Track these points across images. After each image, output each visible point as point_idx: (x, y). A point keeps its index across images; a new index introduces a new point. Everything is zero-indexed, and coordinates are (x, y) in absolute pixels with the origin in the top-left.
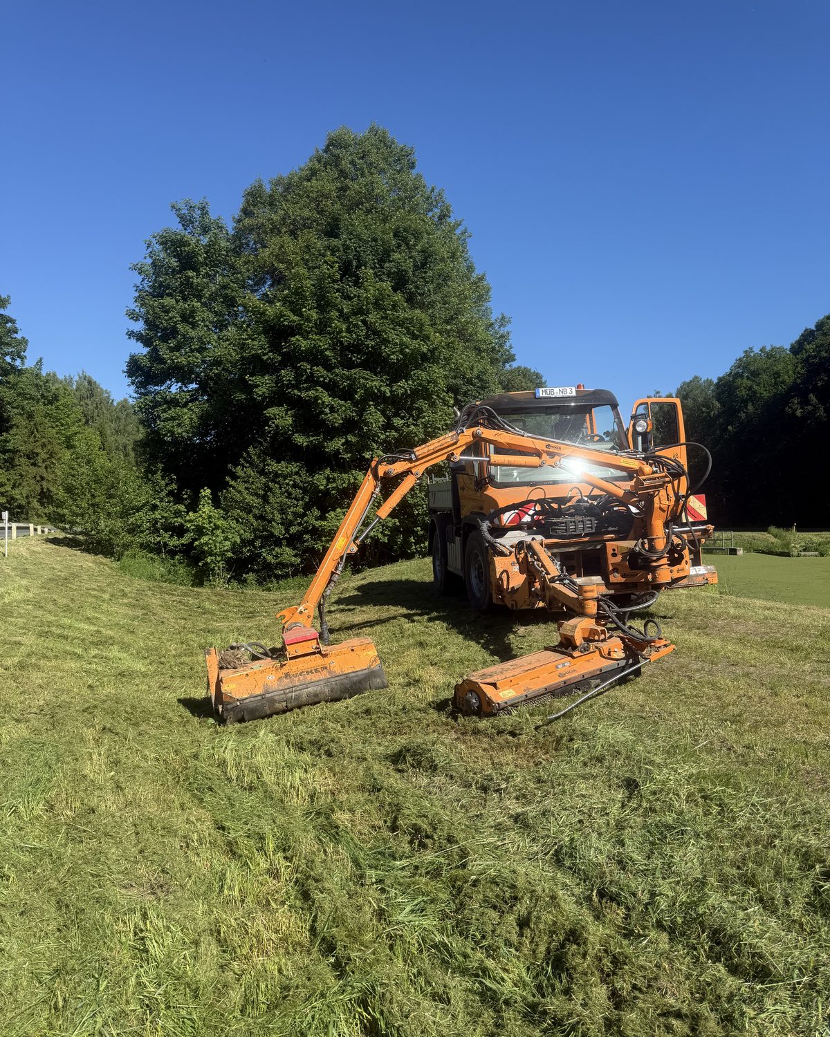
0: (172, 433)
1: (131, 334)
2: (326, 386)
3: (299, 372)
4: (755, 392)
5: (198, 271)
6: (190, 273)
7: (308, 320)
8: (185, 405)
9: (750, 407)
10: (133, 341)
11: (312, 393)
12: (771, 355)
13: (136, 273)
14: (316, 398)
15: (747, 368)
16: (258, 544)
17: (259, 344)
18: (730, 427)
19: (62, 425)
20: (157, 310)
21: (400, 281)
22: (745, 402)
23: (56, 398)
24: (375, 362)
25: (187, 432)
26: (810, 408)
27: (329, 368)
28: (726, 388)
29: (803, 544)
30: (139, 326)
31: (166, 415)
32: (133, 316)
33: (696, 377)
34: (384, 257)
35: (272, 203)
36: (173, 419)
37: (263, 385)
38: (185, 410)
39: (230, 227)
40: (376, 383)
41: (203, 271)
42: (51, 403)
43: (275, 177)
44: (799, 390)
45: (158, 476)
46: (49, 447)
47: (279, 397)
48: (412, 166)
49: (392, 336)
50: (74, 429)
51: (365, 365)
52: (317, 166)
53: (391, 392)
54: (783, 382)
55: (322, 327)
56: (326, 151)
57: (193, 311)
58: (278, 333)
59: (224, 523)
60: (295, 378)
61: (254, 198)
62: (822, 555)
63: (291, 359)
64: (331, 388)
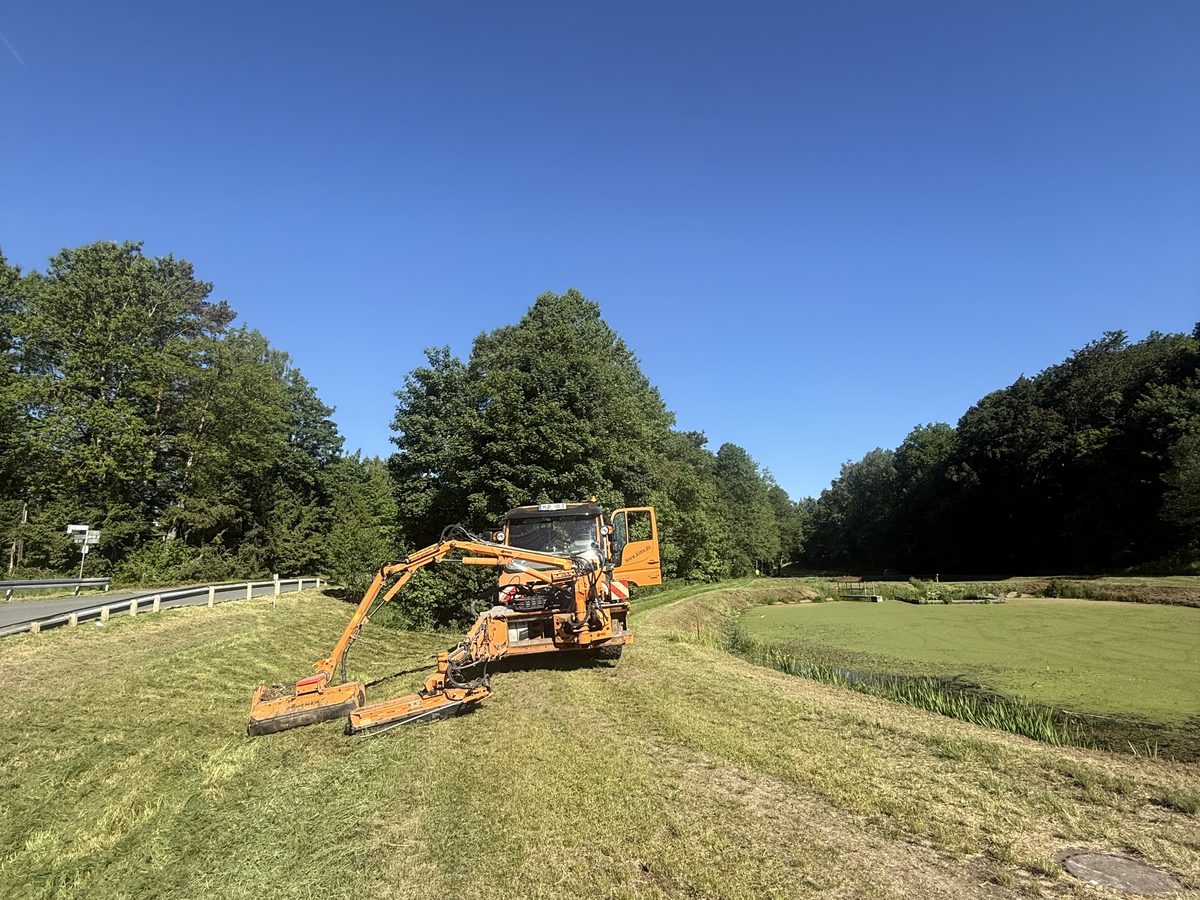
0: (412, 512)
1: (393, 440)
2: (509, 478)
3: (492, 469)
4: (923, 461)
5: (438, 397)
6: (432, 398)
7: (501, 430)
8: (424, 491)
9: (919, 473)
10: (394, 444)
11: (498, 484)
12: (937, 430)
13: (397, 397)
14: (503, 487)
15: (917, 441)
16: (459, 596)
17: (466, 449)
18: (904, 490)
19: (372, 497)
20: (408, 424)
21: (570, 402)
22: (915, 468)
23: (369, 478)
24: (545, 461)
25: (422, 511)
26: (964, 474)
27: (512, 466)
28: (901, 456)
29: (939, 592)
30: (399, 434)
31: (408, 499)
32: (394, 428)
33: (878, 448)
34: (561, 383)
35: (492, 347)
36: (413, 501)
37: (468, 478)
38: (423, 494)
39: (466, 362)
40: (543, 475)
41: (442, 395)
42: (365, 481)
43: (495, 329)
44: (955, 459)
45: (402, 544)
46: (360, 514)
47: (479, 486)
48: (598, 315)
49: (558, 442)
50: (381, 500)
51: (537, 463)
52: (529, 319)
53: (559, 480)
54: (946, 452)
55: (510, 436)
56: (535, 308)
57: (433, 423)
58: (480, 440)
59: (432, 581)
60: (490, 472)
61: (481, 344)
62: (946, 603)
63: (487, 458)
64: (513, 478)
